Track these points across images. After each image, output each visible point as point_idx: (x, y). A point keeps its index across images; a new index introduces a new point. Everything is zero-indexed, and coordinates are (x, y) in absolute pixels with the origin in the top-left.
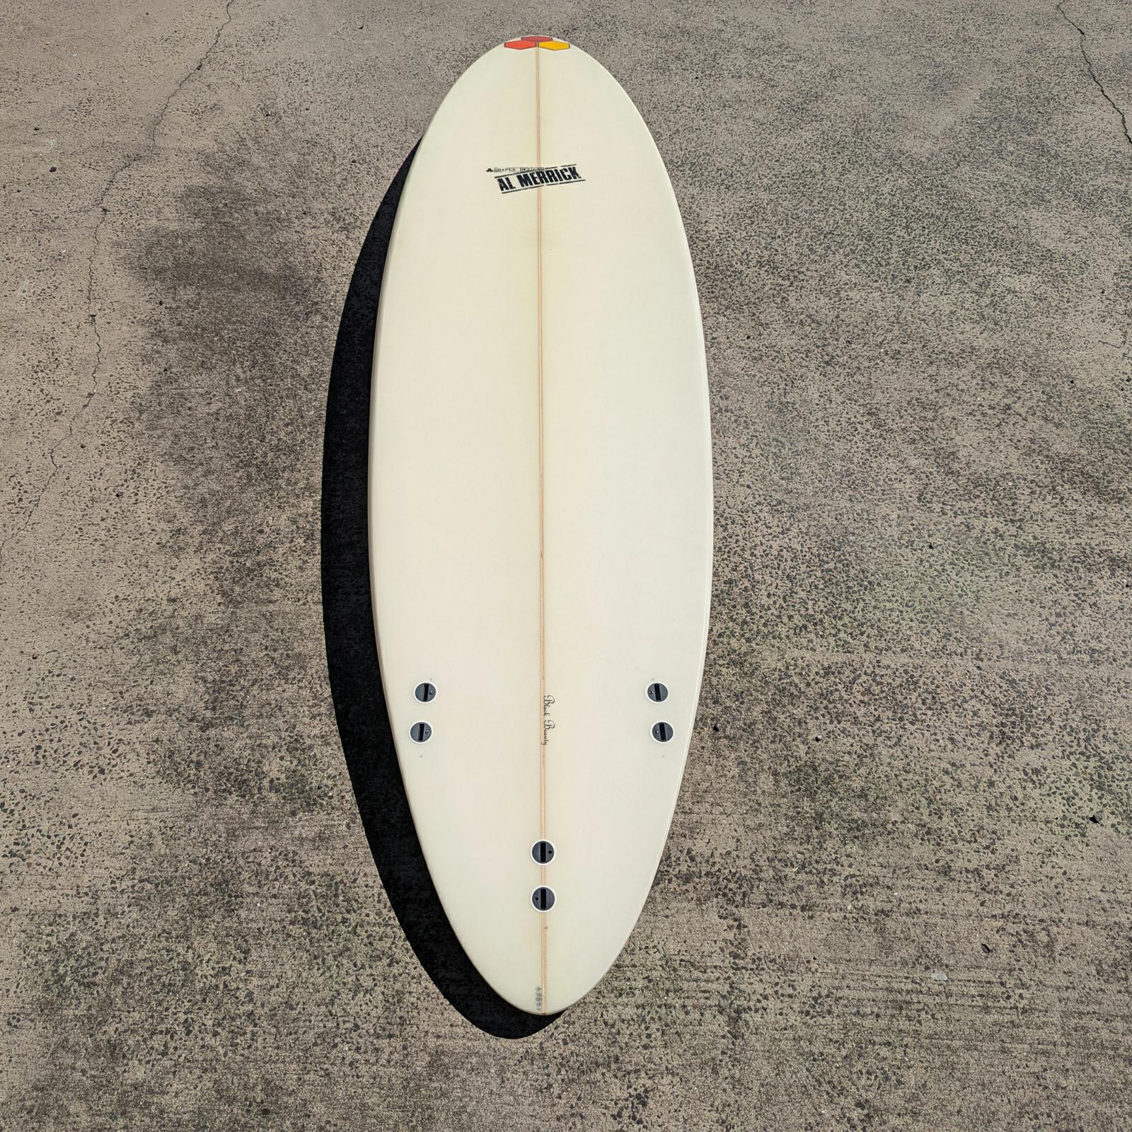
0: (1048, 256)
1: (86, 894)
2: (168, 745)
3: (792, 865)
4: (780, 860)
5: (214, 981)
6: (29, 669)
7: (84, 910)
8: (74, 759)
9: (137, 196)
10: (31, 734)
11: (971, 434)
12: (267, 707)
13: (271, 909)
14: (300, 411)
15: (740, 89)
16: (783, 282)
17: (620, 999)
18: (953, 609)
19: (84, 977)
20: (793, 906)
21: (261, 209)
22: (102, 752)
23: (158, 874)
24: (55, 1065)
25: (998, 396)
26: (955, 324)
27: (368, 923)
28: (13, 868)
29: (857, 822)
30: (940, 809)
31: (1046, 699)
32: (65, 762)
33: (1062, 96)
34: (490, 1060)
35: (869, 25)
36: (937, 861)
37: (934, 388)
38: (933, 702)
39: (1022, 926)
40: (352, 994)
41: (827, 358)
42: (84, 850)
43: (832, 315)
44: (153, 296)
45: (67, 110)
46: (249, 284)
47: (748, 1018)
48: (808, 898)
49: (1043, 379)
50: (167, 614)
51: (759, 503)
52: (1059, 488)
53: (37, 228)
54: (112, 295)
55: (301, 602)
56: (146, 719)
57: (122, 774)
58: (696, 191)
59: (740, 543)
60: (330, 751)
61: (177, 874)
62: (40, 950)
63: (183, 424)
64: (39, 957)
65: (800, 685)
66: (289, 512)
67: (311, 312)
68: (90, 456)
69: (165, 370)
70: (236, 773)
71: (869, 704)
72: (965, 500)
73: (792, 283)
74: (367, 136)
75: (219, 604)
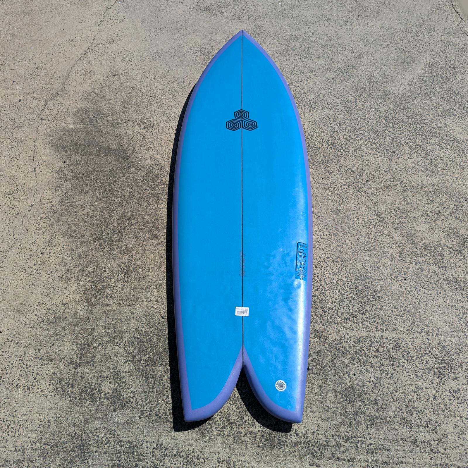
0: (455, 141)
1: (20, 450)
2: (59, 376)
3: (343, 438)
4: (338, 436)
7: (18, 459)
8: (16, 383)
9: (56, 112)
11: (423, 225)
12: (105, 357)
13: (103, 459)
14: (124, 213)
15: (319, 63)
16: (338, 153)
18: (416, 310)
20: (344, 460)
21: (110, 118)
22: (29, 379)
23: (52, 441)
25: (434, 207)
26: (414, 173)
29: (373, 417)
30: (411, 411)
31: (459, 355)
32: (12, 384)
33: (461, 66)
35: (375, 34)
36: (410, 437)
37: (405, 203)
38: (407, 356)
41: (358, 188)
42: (19, 428)
43: (360, 168)
44: (61, 159)
45: (27, 73)
46: (103, 153)
48: (351, 456)
49: (455, 199)
50: (61, 311)
51: (328, 258)
52: (463, 251)
53: (12, 127)
54: (43, 158)
55: (121, 305)
56: (50, 363)
57: (38, 390)
59: (319, 277)
61: (61, 441)
63: (72, 219)
65: (347, 348)
66: (117, 262)
67: (130, 166)
68: (30, 234)
69: (65, 194)
70: (89, 390)
71: (378, 357)
72: (420, 257)
73: (342, 153)
74: (157, 85)
75: (85, 306)
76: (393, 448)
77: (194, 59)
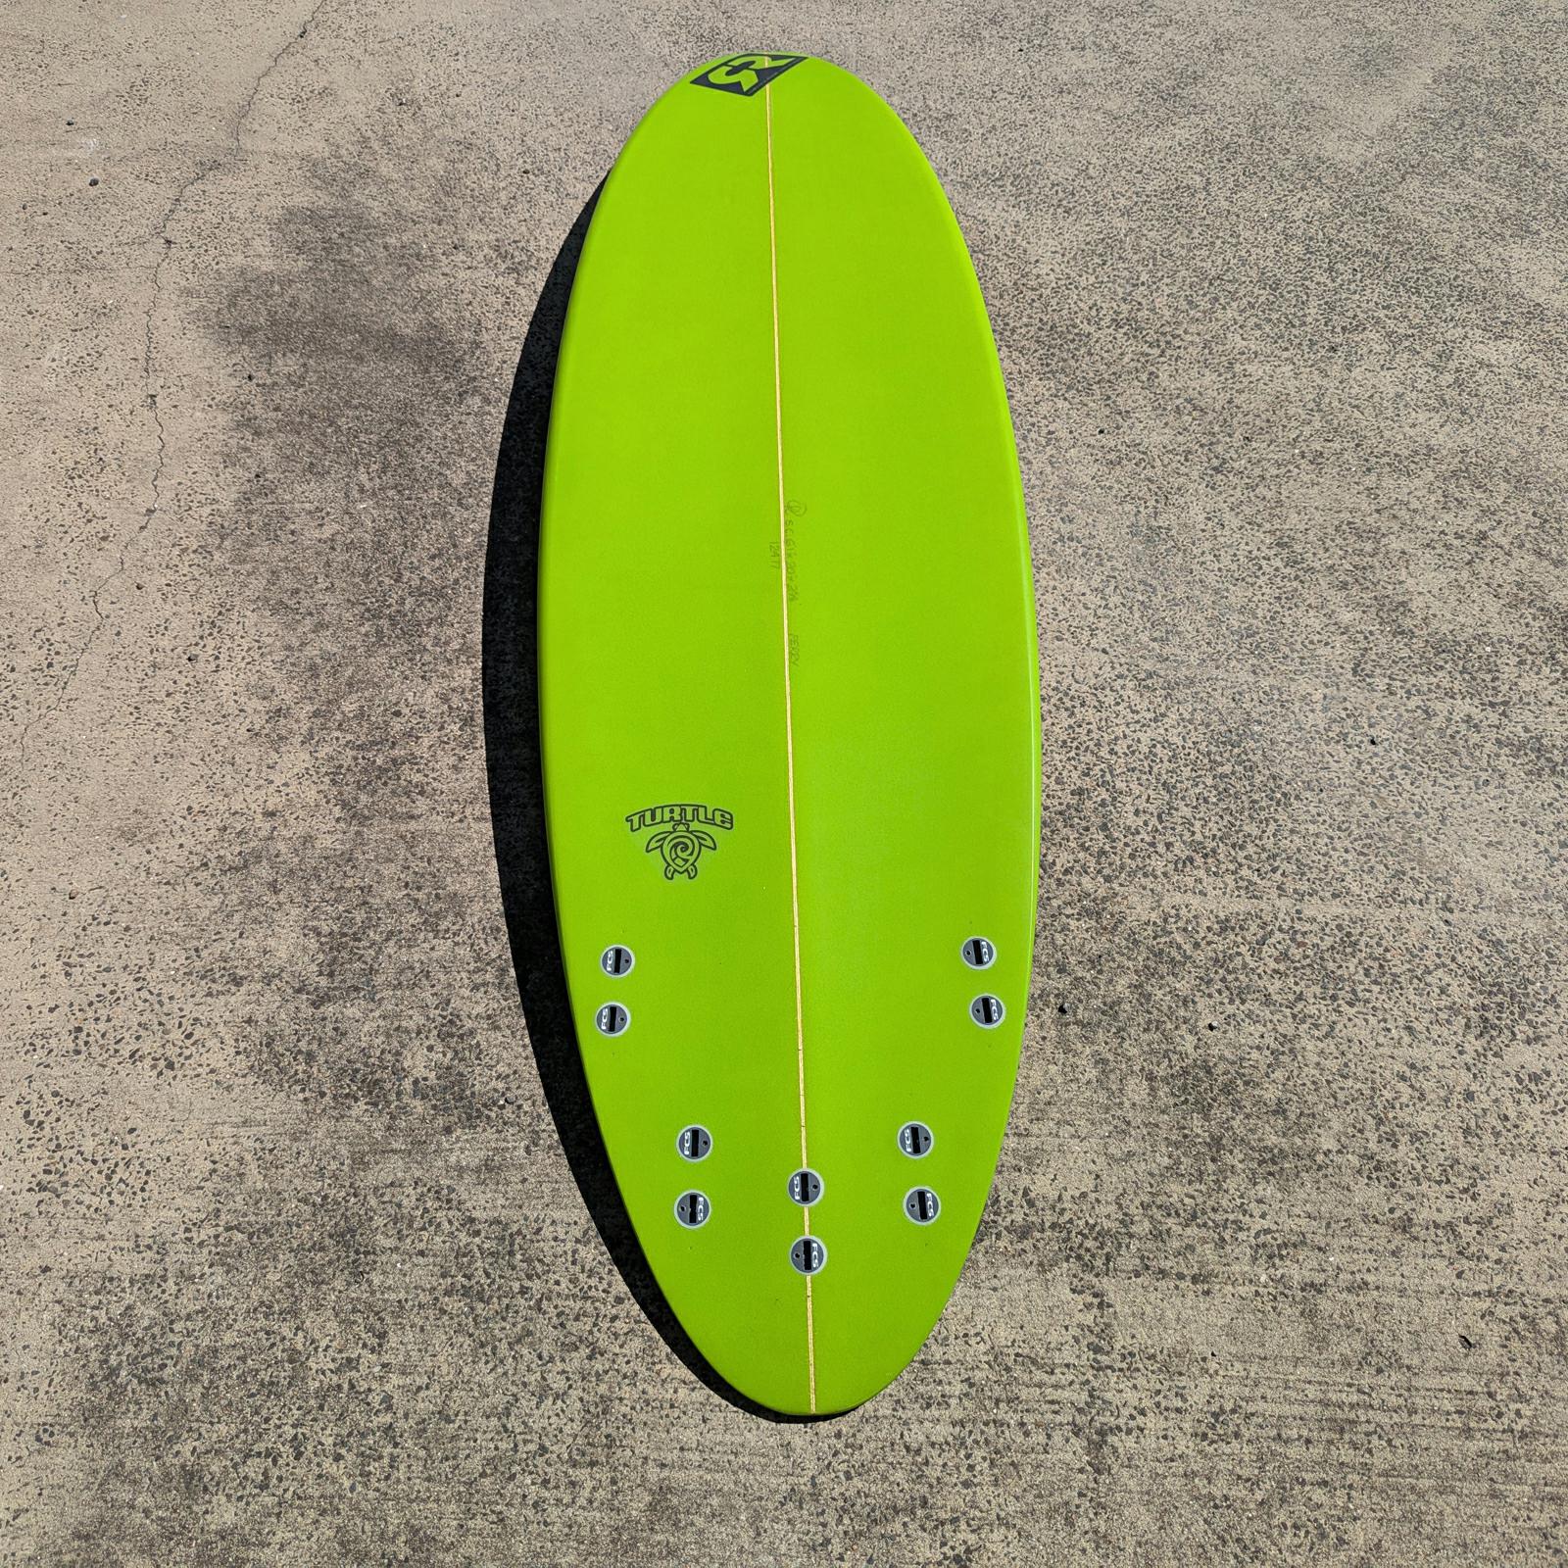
0: (1536, 313)
1: (149, 1247)
2: (265, 1028)
3: (1178, 1214)
4: (1160, 1207)
5: (335, 1378)
6: (65, 914)
7: (146, 1272)
8: (130, 1048)
9: (215, 220)
10: (68, 1009)
11: (1429, 575)
12: (409, 973)
13: (418, 1272)
14: (451, 536)
15: (1083, 67)
16: (1149, 351)
17: (928, 1412)
18: (1409, 834)
19: (146, 1370)
20: (1181, 1276)
21: (393, 241)
22: (171, 1037)
23: (253, 1218)
24: (106, 1501)
25: (1467, 520)
26: (1402, 413)
27: (559, 1295)
28: (43, 1207)
29: (1271, 1151)
30: (1394, 1134)
31: (1547, 969)
32: (116, 1051)
33: (1553, 79)
34: (739, 1502)
36: (1392, 1211)
37: (1373, 507)
38: (1380, 971)
39: (1518, 1309)
40: (535, 1400)
41: (1216, 463)
42: (146, 1183)
43: (1223, 397)
44: (239, 367)
45: (113, 96)
46: (376, 351)
47: (1118, 1444)
49: (1534, 495)
50: (261, 834)
51: (1120, 676)
52: (1560, 656)
53: (71, 267)
54: (179, 365)
55: (456, 818)
56: (234, 989)
57: (200, 1070)
58: (1021, 216)
59: (1093, 735)
60: (501, 1039)
61: (280, 1219)
62: (82, 1330)
63: (283, 554)
64: (81, 1341)
65: (1185, 947)
66: (438, 685)
67: (466, 392)
68: (150, 601)
69: (257, 476)
70: (363, 1070)
71: (1287, 975)
72: (1423, 674)
73: (1163, 352)
74: (545, 134)
75: (338, 820)
76: (1335, 1243)
77: (667, 50)
